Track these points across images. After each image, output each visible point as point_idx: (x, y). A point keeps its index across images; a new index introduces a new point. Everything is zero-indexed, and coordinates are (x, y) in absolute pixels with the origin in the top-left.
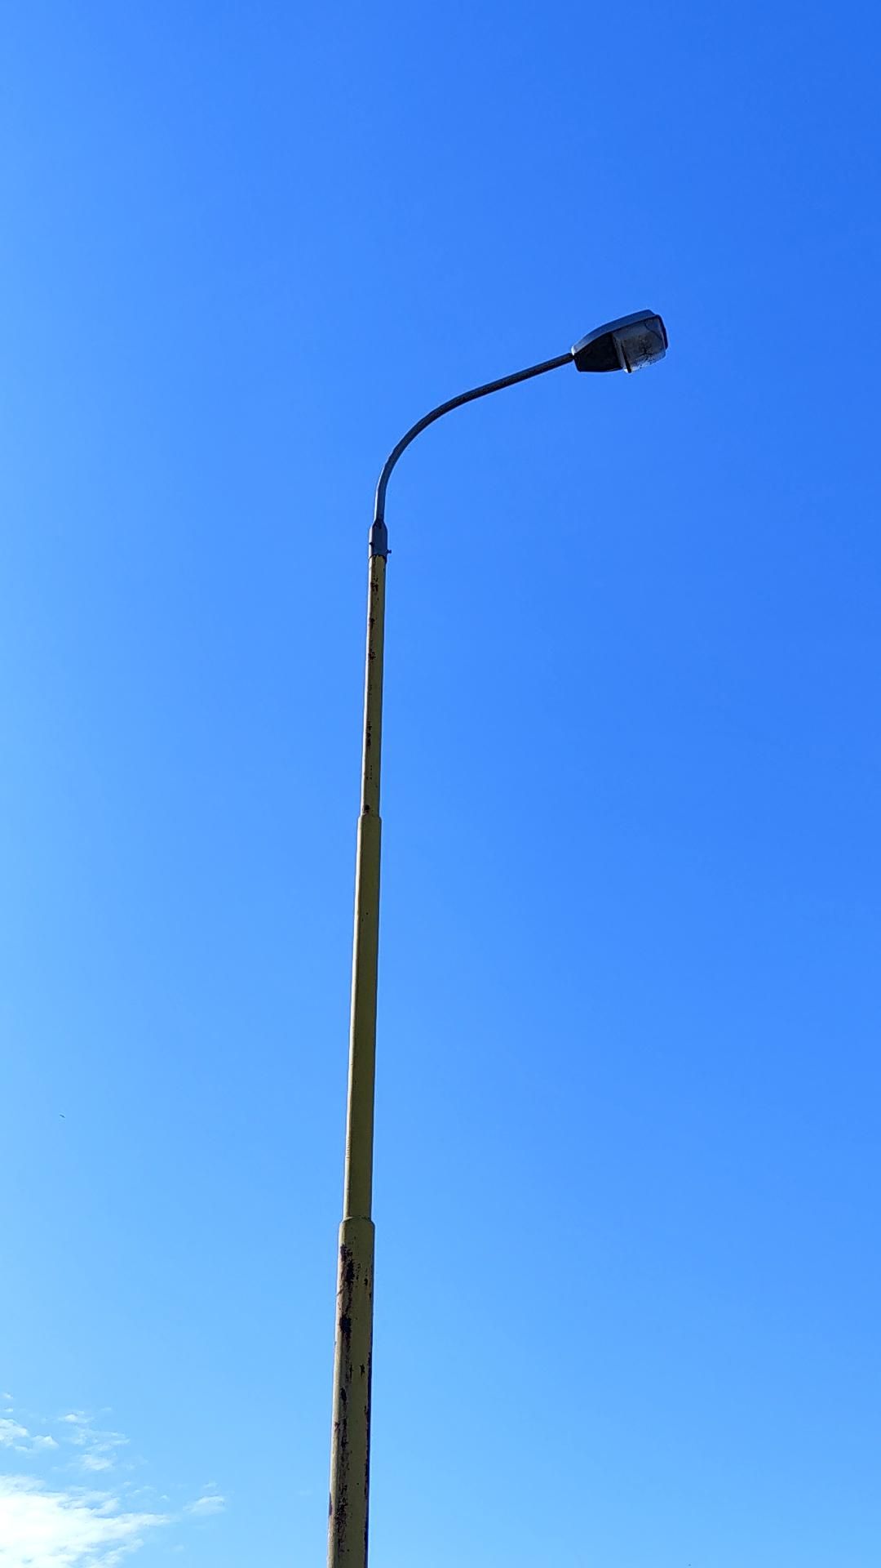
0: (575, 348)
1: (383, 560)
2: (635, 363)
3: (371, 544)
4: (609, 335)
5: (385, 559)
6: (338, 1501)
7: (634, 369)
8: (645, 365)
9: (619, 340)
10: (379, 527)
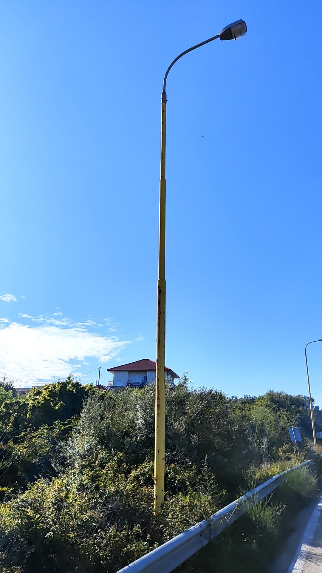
0: (220, 33)
1: (165, 104)
2: (237, 37)
3: (162, 99)
4: (230, 28)
5: (166, 103)
6: (158, 340)
7: (237, 39)
8: (240, 37)
9: (232, 30)
10: (164, 93)
